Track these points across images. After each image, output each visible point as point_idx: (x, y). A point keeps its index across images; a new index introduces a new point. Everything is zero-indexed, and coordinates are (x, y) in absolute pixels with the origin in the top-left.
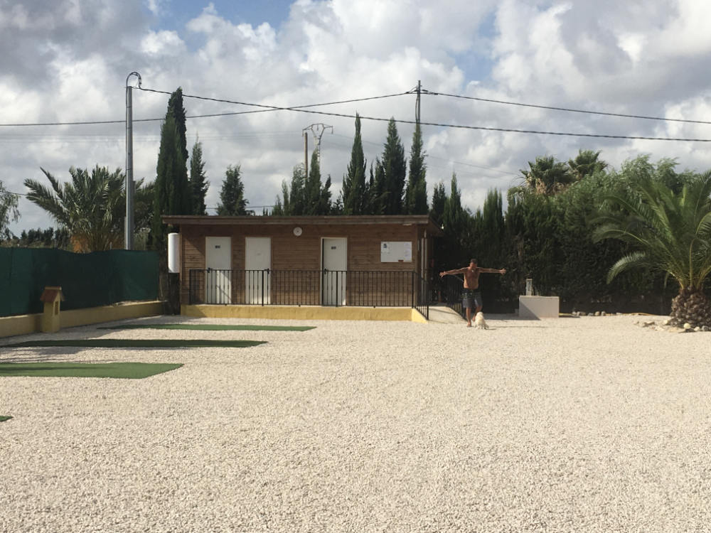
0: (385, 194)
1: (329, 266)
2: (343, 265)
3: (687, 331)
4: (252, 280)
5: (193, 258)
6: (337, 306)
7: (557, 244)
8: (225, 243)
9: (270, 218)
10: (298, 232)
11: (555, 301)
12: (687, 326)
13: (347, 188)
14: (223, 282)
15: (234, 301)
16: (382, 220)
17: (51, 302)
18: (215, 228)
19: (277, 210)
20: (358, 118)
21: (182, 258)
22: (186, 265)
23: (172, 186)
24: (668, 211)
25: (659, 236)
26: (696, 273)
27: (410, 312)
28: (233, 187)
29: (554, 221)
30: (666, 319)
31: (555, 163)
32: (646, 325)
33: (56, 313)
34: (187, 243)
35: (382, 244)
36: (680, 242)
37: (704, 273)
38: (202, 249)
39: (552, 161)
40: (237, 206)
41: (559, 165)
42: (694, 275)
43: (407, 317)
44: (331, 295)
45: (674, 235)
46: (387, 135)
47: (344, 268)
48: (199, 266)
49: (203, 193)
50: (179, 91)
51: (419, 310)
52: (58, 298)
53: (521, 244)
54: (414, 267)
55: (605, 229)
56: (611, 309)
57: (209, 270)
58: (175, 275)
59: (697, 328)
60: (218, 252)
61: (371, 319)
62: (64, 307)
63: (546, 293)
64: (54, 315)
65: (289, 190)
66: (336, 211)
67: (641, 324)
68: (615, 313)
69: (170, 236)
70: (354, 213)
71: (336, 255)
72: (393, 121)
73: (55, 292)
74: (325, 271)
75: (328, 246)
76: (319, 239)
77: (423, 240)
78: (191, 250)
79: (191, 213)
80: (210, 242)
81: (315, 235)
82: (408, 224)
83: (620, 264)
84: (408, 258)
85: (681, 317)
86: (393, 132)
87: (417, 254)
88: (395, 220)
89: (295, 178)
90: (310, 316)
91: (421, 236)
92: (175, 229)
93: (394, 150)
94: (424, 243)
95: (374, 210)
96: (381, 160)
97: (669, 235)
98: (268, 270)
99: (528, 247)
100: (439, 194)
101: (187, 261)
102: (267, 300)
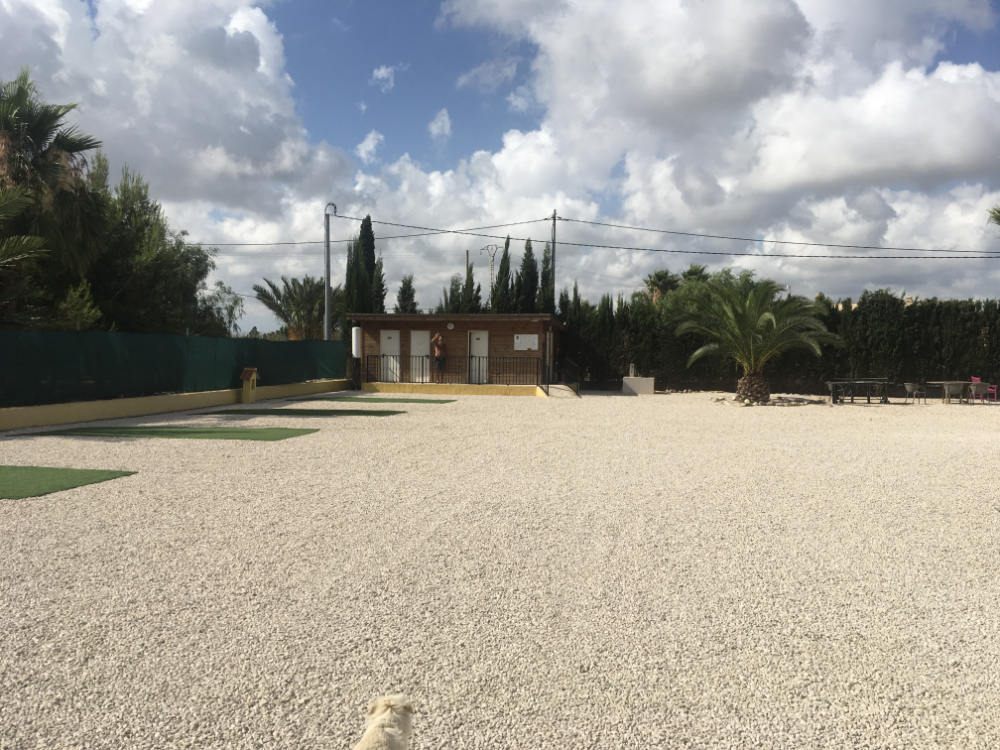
0: (522, 297)
1: (475, 352)
2: (485, 353)
3: (747, 405)
4: (415, 364)
5: (371, 346)
6: (479, 384)
7: (654, 337)
8: (395, 335)
9: (434, 316)
10: (451, 327)
11: (651, 380)
12: (747, 401)
13: (494, 292)
14: (394, 365)
15: (402, 380)
16: (515, 317)
17: (248, 379)
18: (390, 323)
19: (440, 309)
20: (508, 239)
21: (363, 346)
22: (367, 352)
23: (356, 291)
24: (734, 311)
25: (728, 331)
26: (757, 360)
27: (535, 389)
28: (407, 293)
29: (653, 319)
30: (733, 396)
31: (670, 275)
32: (718, 400)
33: (253, 387)
34: (367, 335)
35: (515, 336)
36: (744, 336)
37: (763, 359)
38: (377, 338)
39: (666, 274)
40: (409, 308)
41: (672, 276)
42: (755, 361)
43: (533, 393)
44: (475, 374)
45: (740, 329)
46: (525, 251)
47: (486, 354)
48: (375, 353)
49: (383, 297)
50: (368, 218)
51: (542, 388)
52: (254, 376)
53: (627, 337)
54: (540, 355)
55: (686, 325)
56: (696, 388)
57: (383, 356)
58: (358, 360)
59: (755, 403)
60: (390, 342)
61: (505, 394)
62: (260, 383)
63: (646, 375)
64: (251, 390)
65: (449, 295)
66: (485, 311)
67: (714, 400)
68: (698, 391)
69: (354, 329)
70: (498, 312)
71: (480, 344)
72: (529, 241)
73: (252, 371)
74: (471, 357)
75: (474, 337)
76: (466, 332)
77: (548, 334)
78: (370, 341)
79: (371, 312)
80: (384, 334)
81: (464, 328)
82: (536, 320)
83: (698, 352)
84: (535, 347)
85: (744, 394)
86: (529, 248)
87: (543, 344)
88: (525, 317)
89: (453, 284)
90: (458, 392)
91: (545, 330)
92: (357, 324)
93: (529, 262)
94: (550, 336)
95: (514, 309)
96: (519, 271)
97: (737, 330)
98: (427, 356)
99: (632, 339)
100: (564, 297)
101: (366, 348)
102: (427, 379)
